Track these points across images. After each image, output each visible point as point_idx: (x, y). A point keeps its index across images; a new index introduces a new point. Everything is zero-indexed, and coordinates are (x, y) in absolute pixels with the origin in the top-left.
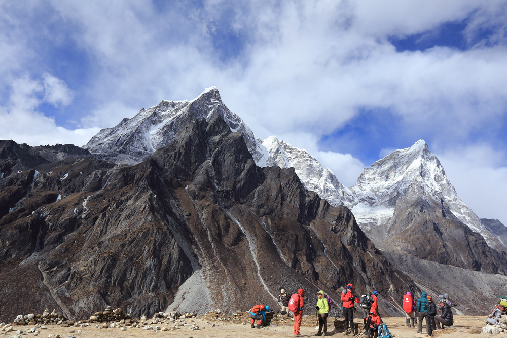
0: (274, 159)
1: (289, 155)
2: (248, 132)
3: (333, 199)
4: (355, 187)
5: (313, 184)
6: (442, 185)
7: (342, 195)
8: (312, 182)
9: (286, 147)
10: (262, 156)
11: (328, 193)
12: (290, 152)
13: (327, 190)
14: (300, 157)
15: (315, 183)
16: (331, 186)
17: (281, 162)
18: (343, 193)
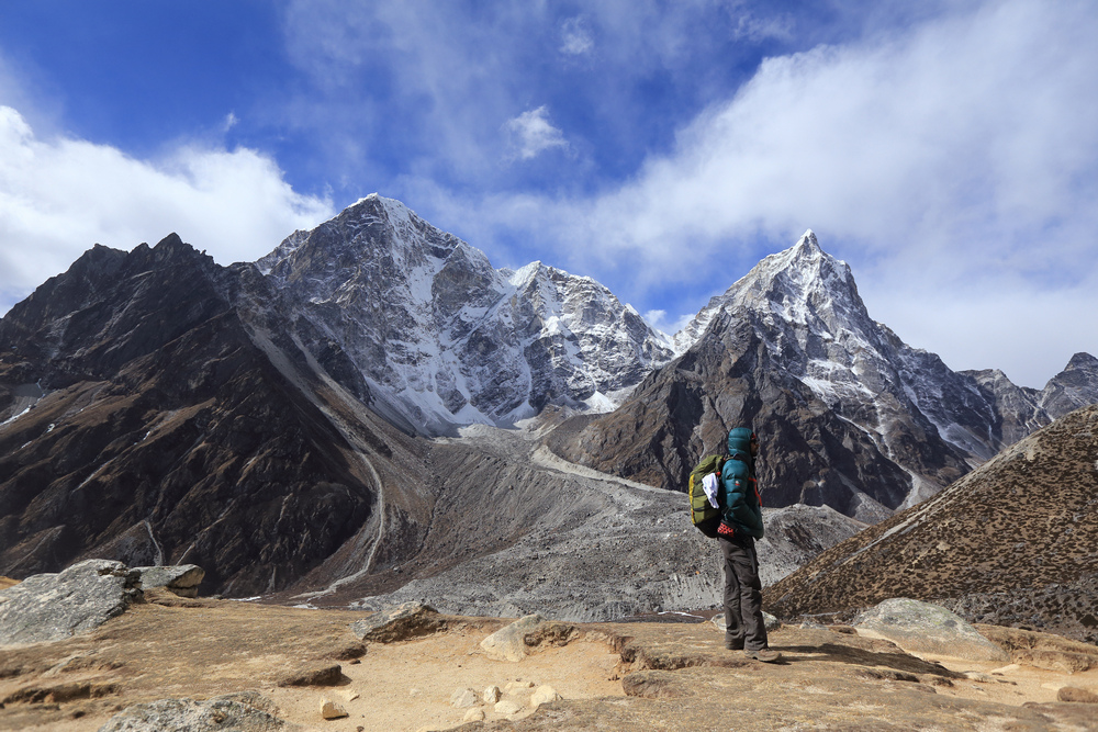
0: (524, 299)
1: (560, 289)
2: (471, 260)
3: (621, 358)
4: (684, 333)
5: (591, 336)
6: (822, 312)
7: (645, 350)
8: (589, 332)
9: (557, 277)
10: (500, 297)
11: (615, 348)
12: (564, 285)
13: (613, 344)
14: (576, 291)
15: (595, 334)
16: (622, 335)
17: (536, 303)
18: (649, 347)
